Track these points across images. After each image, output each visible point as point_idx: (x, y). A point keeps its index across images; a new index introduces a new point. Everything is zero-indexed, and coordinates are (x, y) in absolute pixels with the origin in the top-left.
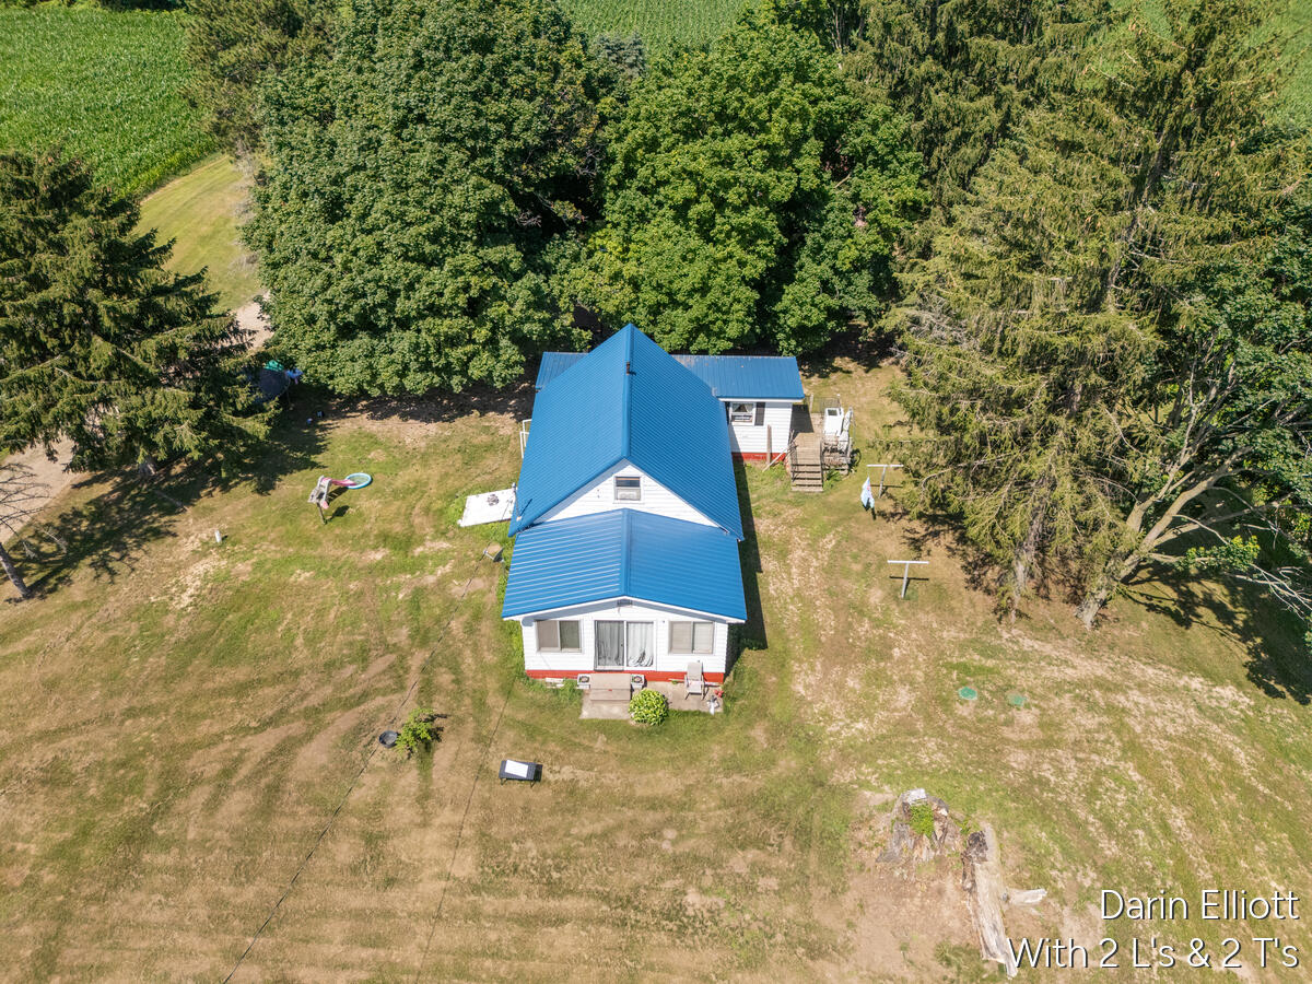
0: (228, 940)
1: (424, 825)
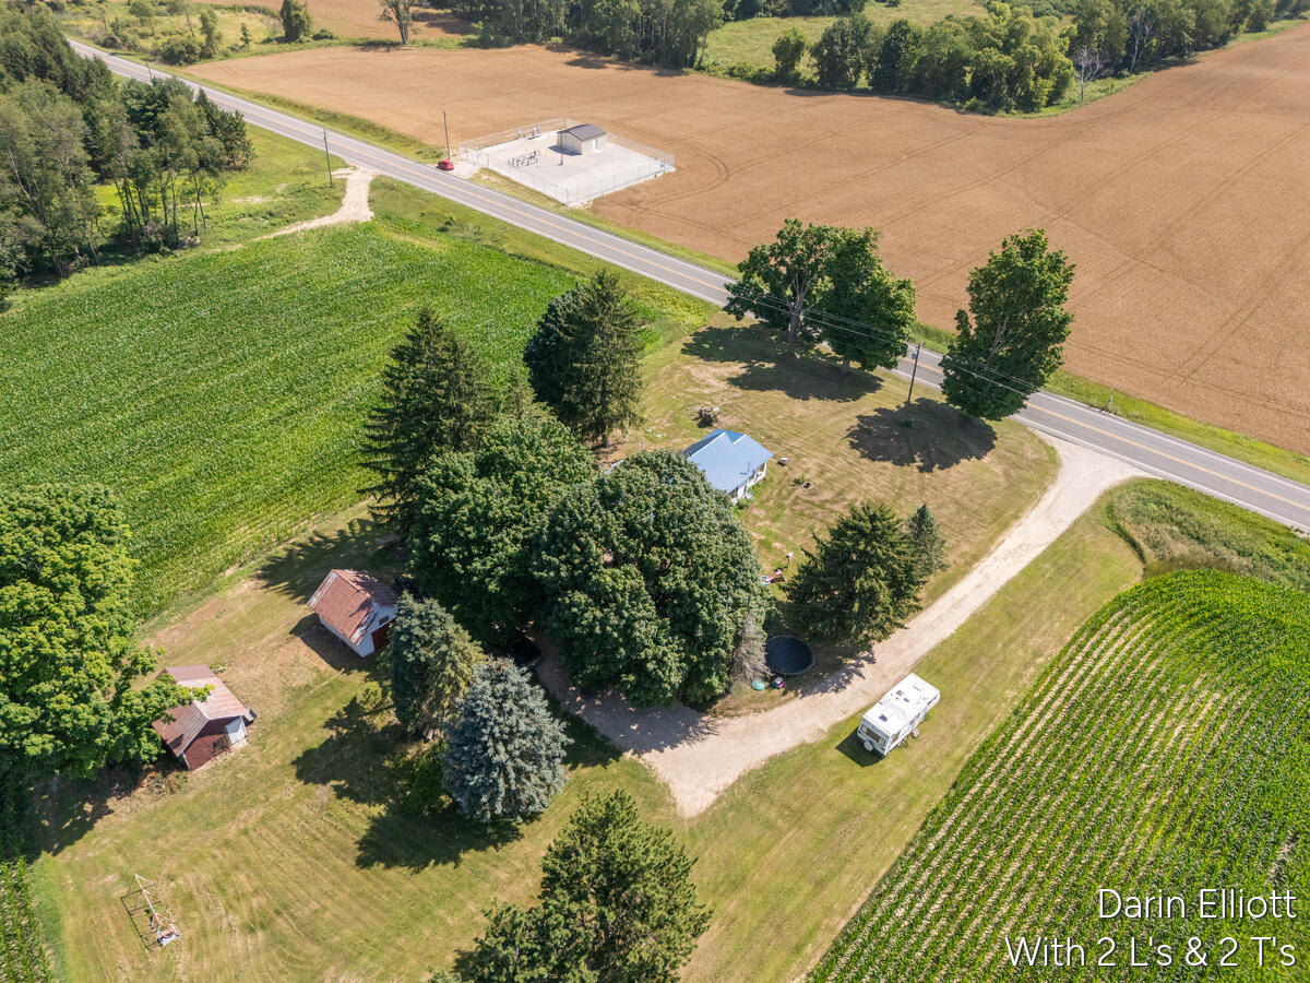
1: (809, 468)
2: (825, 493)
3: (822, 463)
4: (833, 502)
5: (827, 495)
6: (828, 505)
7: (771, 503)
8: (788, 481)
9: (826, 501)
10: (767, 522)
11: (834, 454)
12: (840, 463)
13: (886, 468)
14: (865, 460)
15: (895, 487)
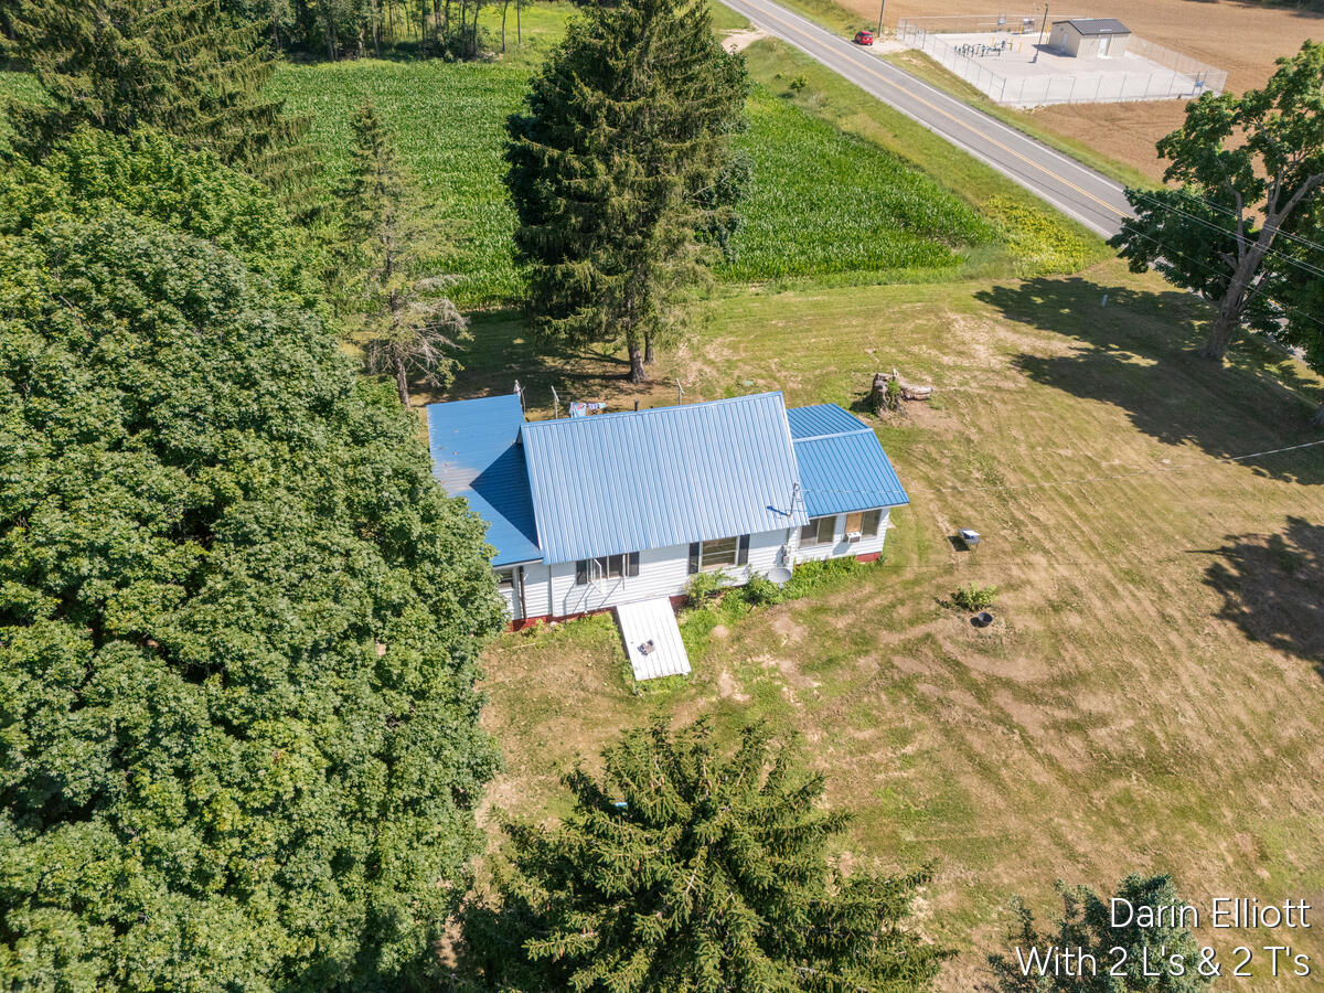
0: (1170, 660)
1: (1029, 582)
2: (1022, 661)
3: (1081, 585)
4: (1028, 695)
5: (1023, 669)
6: (1003, 698)
7: (841, 623)
8: (939, 587)
9: (1008, 684)
10: (786, 665)
11: (1135, 577)
12: (1138, 604)
13: (1279, 674)
14: (1226, 630)
15: (1271, 738)
